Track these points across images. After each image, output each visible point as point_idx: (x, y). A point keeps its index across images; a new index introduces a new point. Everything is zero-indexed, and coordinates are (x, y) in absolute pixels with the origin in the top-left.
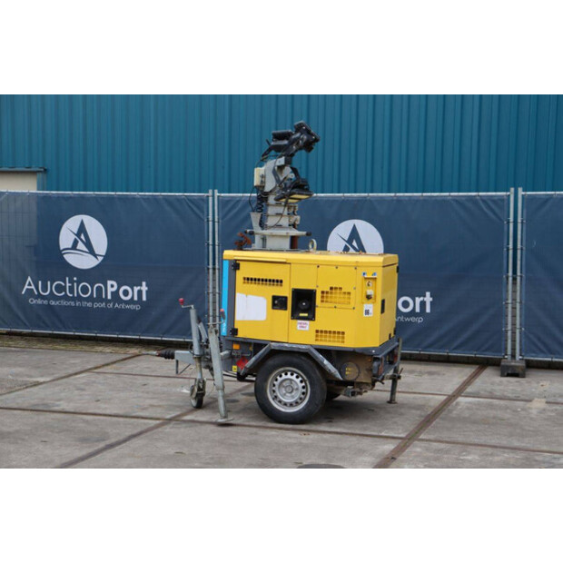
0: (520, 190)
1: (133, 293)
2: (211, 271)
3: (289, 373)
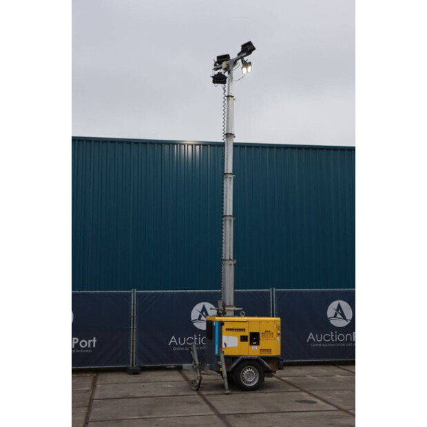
0: (274, 288)
1: (88, 343)
2: (132, 330)
3: (249, 369)
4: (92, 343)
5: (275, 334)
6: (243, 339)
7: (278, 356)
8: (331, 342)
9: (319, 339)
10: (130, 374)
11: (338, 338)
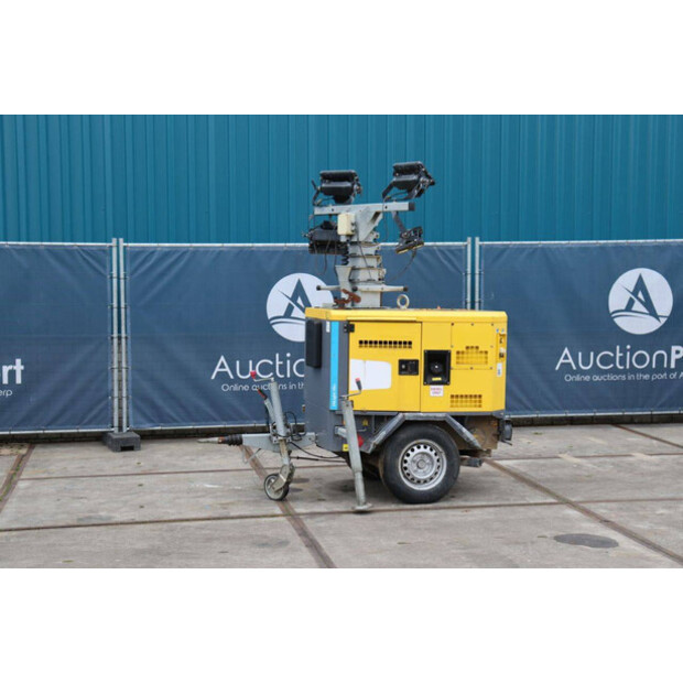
0: (477, 239)
2: (116, 341)
3: (422, 446)
4: (12, 374)
5: (492, 355)
6: (407, 367)
7: (499, 412)
8: (615, 371)
9: (586, 363)
10: (115, 450)
11: (632, 360)
